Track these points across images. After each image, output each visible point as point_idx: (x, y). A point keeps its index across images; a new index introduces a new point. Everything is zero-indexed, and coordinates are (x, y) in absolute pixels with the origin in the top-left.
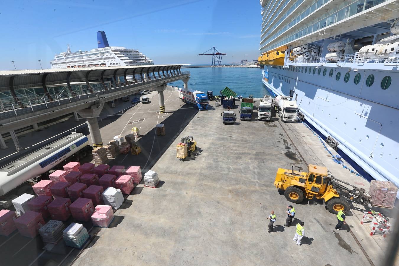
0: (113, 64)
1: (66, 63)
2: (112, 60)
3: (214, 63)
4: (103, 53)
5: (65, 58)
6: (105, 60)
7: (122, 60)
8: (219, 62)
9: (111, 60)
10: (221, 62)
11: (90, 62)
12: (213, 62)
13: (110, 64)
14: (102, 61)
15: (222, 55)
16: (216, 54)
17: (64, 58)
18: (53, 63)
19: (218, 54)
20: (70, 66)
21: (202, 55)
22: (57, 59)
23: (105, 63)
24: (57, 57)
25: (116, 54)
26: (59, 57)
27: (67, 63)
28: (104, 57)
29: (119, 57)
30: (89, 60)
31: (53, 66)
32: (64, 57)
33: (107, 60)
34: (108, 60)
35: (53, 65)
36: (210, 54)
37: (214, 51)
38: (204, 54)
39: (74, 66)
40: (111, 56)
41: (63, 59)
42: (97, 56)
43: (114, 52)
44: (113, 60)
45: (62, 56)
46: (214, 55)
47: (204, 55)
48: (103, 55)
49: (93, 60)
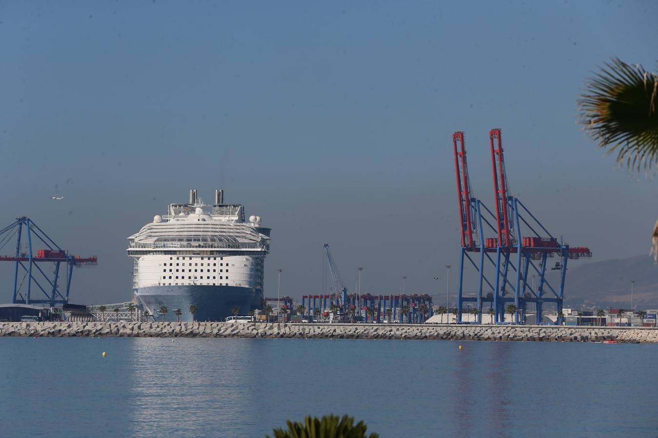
15: (74, 261)
16: (35, 255)
19: (48, 256)
37: (25, 240)
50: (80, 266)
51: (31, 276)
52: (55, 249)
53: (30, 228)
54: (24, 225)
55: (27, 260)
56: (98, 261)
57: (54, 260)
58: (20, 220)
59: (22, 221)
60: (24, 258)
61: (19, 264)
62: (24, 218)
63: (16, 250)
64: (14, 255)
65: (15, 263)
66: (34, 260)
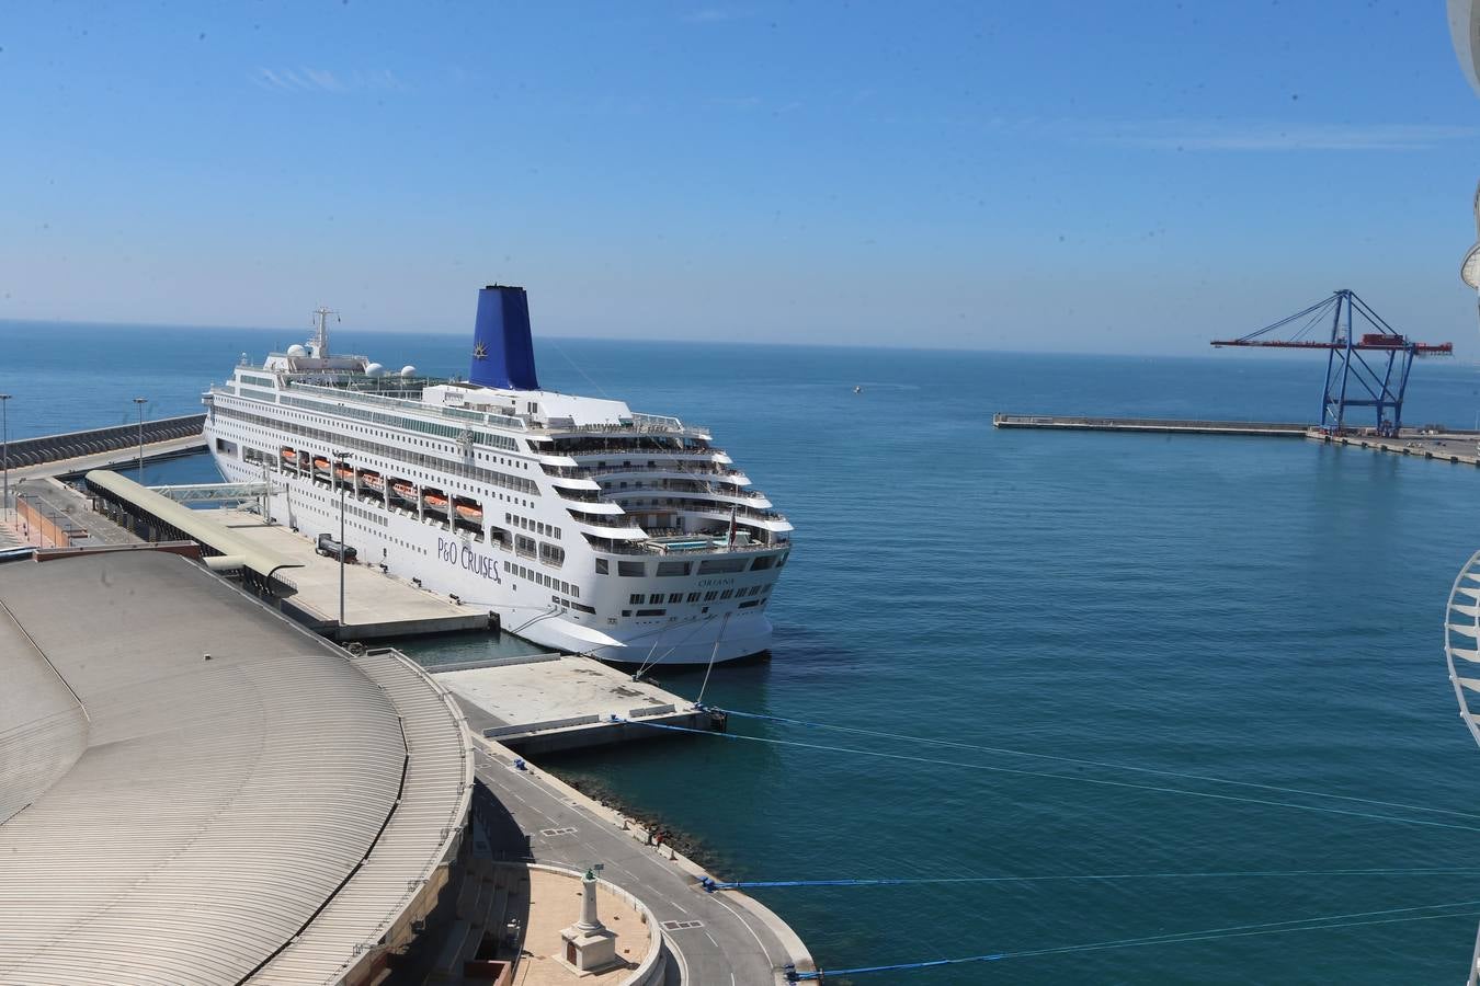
0: (524, 527)
1: (280, 425)
2: (522, 496)
3: (1332, 410)
4: (476, 438)
5: (284, 400)
6: (484, 486)
7: (576, 515)
8: (1380, 405)
9: (514, 493)
10: (1398, 406)
11: (401, 464)
12: (1327, 401)
13: (508, 517)
14: (470, 482)
15: (1415, 350)
16: (1355, 342)
17: (278, 399)
18: (217, 403)
19: (1373, 342)
20: (297, 447)
21: (1237, 343)
22: (243, 392)
23: (479, 499)
24: (244, 379)
25: (549, 470)
26: (253, 381)
27: (287, 427)
28: (480, 463)
29: (562, 491)
30: (398, 454)
31: (213, 420)
32: (276, 391)
33: (491, 487)
34: (498, 489)
35: (217, 417)
36: (1307, 345)
37: (1343, 319)
38: (1261, 338)
39: (314, 459)
40: (520, 473)
41: (272, 397)
42: (443, 445)
43: (536, 456)
44: (529, 498)
45: (268, 383)
46: (1344, 352)
47: (1255, 344)
48: (476, 452)
49: (421, 459)
50: (1424, 356)
51: (1348, 365)
52: (1389, 333)
53: (1350, 303)
54: (1344, 299)
55: (1345, 347)
56: (1454, 351)
57: (1388, 349)
58: (1339, 293)
59: (1343, 294)
60: (1339, 345)
61: (1335, 352)
62: (1345, 292)
63: (1330, 333)
64: (1328, 341)
65: (1329, 350)
66: (1352, 347)
